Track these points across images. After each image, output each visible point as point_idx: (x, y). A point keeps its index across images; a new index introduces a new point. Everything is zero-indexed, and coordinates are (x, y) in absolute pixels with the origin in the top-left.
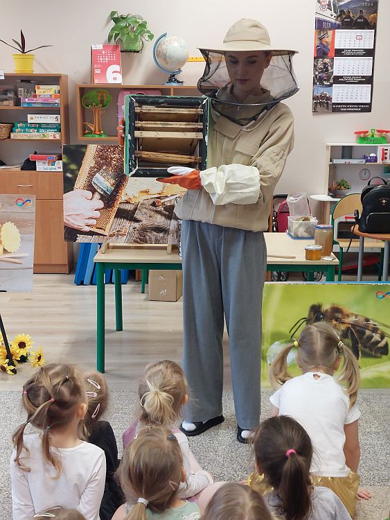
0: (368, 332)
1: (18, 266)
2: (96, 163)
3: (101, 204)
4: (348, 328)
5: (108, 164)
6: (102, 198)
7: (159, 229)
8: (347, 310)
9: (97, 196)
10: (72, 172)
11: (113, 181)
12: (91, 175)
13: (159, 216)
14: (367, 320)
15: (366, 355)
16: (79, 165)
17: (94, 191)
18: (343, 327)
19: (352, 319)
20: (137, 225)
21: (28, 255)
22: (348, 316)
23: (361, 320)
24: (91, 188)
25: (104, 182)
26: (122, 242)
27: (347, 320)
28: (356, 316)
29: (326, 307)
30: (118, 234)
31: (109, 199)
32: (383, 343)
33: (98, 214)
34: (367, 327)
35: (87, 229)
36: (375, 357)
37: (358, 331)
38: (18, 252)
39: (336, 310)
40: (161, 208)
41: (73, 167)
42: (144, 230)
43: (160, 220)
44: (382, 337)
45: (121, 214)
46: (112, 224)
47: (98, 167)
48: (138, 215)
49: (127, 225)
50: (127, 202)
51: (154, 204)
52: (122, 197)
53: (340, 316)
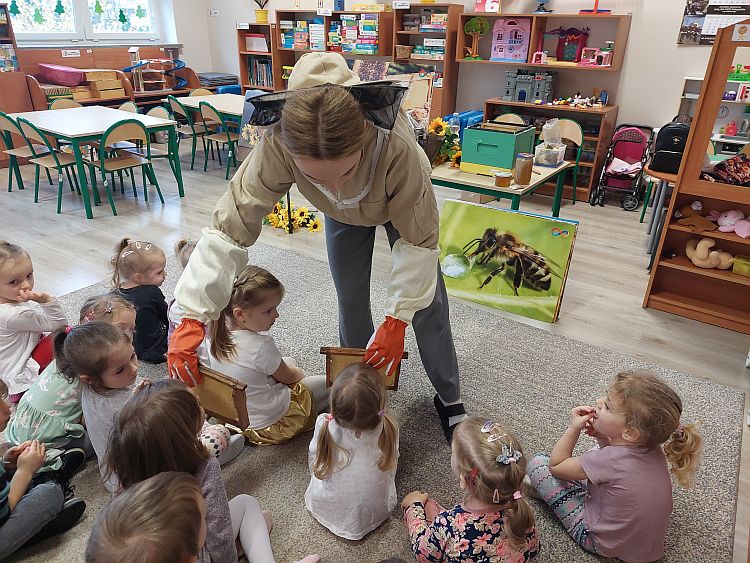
0: (534, 265)
4: (516, 257)
8: (519, 240)
14: (536, 253)
15: (526, 285)
18: (511, 255)
19: (522, 249)
22: (519, 245)
23: (530, 252)
27: (516, 249)
28: (527, 247)
29: (501, 233)
32: (547, 278)
34: (534, 260)
36: (536, 289)
37: (524, 262)
39: (509, 237)
44: (547, 273)
53: (511, 243)
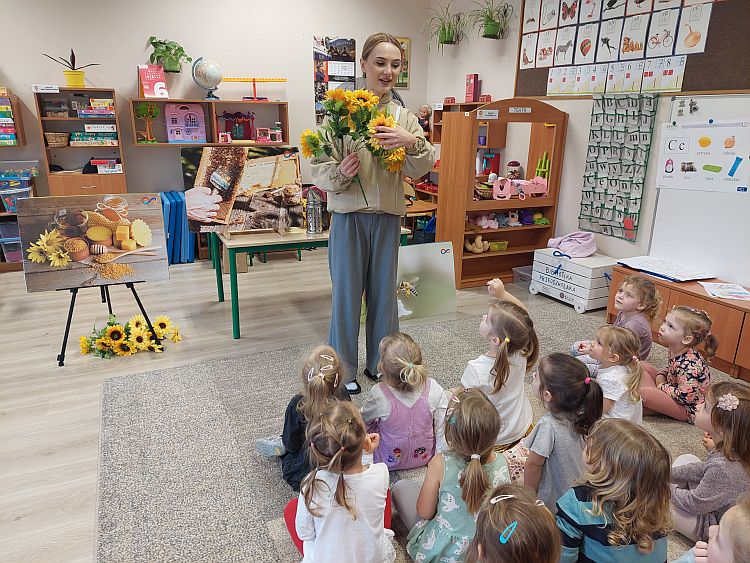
1: (153, 258)
2: (212, 163)
3: (220, 199)
5: (224, 164)
6: (220, 193)
7: (271, 216)
9: (215, 191)
10: (191, 172)
11: (229, 178)
12: (209, 174)
13: (270, 206)
16: (198, 166)
17: (212, 188)
20: (252, 214)
21: (161, 248)
24: (209, 185)
25: (221, 179)
26: (240, 229)
30: (237, 222)
31: (226, 194)
33: (218, 207)
35: (209, 220)
38: (151, 245)
40: (271, 199)
41: (192, 167)
42: (259, 217)
43: (271, 209)
45: (238, 206)
46: (231, 214)
47: (215, 167)
48: (252, 206)
49: (244, 215)
50: (243, 196)
51: (265, 196)
52: (238, 191)
